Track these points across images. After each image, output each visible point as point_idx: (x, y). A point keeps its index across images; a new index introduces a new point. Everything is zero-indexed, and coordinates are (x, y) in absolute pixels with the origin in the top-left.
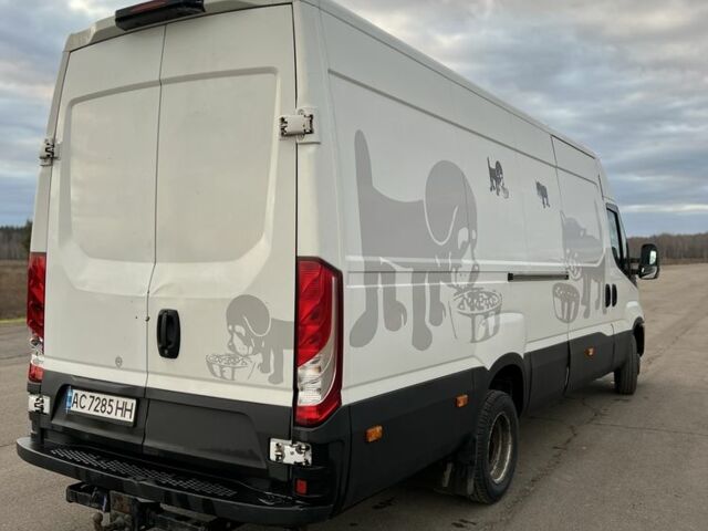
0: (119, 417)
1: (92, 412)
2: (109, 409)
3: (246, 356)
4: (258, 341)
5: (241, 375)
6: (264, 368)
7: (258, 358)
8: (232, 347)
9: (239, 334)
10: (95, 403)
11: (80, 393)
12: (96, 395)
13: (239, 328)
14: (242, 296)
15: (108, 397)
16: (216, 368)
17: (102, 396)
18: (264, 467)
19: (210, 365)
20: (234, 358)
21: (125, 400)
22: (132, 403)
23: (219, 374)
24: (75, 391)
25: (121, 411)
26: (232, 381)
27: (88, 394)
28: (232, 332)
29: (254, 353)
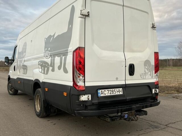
0: (118, 94)
1: (109, 94)
2: (115, 92)
3: (147, 73)
4: (149, 69)
5: (147, 77)
6: (150, 75)
7: (149, 73)
8: (145, 71)
9: (146, 68)
10: (110, 92)
11: (103, 90)
12: (109, 90)
13: (146, 67)
14: (147, 60)
15: (113, 89)
16: (142, 76)
17: (111, 90)
18: (152, 95)
19: (141, 76)
20: (145, 74)
21: (119, 89)
22: (121, 89)
23: (143, 78)
24: (101, 90)
25: (119, 92)
26: (145, 79)
27: (106, 90)
28: (145, 68)
29: (149, 72)
